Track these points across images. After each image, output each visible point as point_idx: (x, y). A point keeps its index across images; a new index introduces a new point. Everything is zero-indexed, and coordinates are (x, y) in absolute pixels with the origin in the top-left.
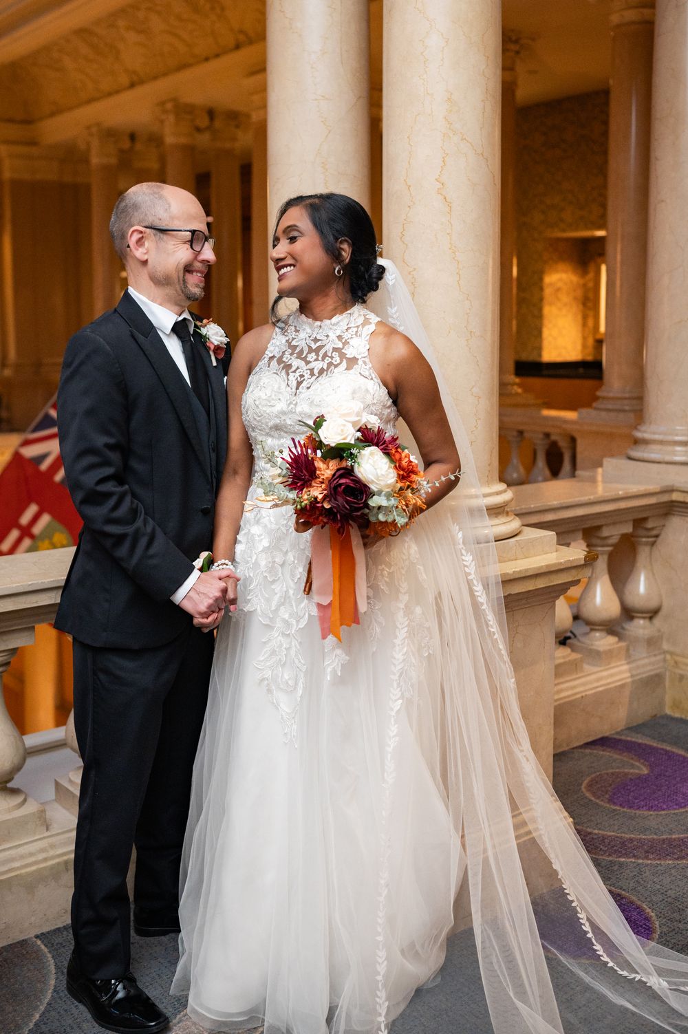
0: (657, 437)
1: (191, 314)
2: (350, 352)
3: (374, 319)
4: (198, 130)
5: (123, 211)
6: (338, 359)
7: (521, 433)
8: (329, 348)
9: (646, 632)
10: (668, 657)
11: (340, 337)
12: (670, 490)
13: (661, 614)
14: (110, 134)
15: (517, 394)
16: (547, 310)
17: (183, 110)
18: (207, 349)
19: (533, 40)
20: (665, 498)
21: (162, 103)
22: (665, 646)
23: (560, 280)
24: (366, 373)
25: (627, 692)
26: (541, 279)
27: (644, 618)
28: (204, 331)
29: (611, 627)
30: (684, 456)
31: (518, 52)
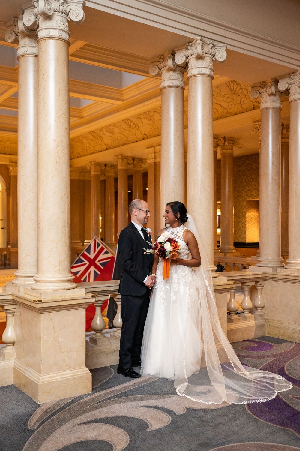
0: (263, 260)
1: (144, 227)
2: (179, 235)
3: (185, 228)
4: (129, 164)
5: (132, 205)
6: (176, 236)
7: (234, 264)
8: (175, 234)
9: (261, 313)
10: (267, 320)
11: (177, 232)
12: (265, 273)
13: (264, 308)
14: (98, 164)
15: (234, 252)
16: (247, 225)
17: (124, 158)
18: (147, 233)
19: (239, 140)
20: (264, 276)
21: (117, 156)
22: (266, 317)
23: (252, 215)
24: (181, 239)
25: (254, 328)
26: (245, 215)
27: (260, 309)
28: (147, 229)
29: (251, 311)
30: (271, 265)
31: (233, 144)
